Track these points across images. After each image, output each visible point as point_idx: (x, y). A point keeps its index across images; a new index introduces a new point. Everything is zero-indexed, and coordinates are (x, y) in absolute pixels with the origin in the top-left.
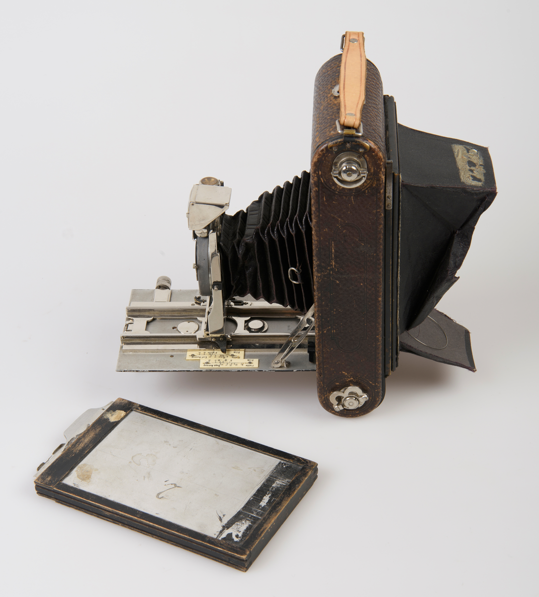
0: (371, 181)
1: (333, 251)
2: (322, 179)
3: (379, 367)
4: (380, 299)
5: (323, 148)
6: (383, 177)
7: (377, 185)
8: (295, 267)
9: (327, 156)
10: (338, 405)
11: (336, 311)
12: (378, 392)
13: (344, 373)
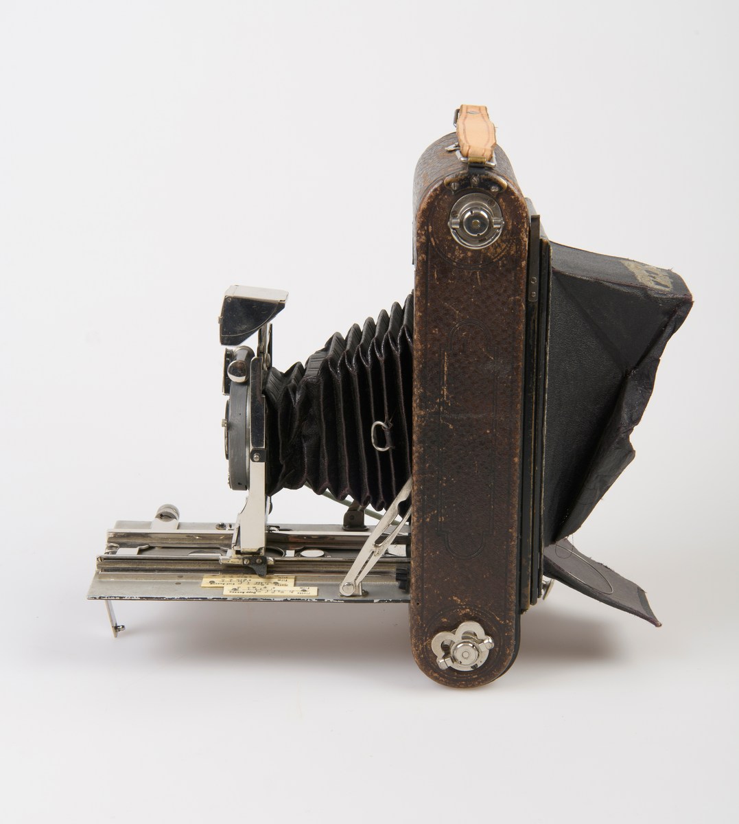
0: (507, 246)
1: (446, 369)
2: (432, 239)
3: (512, 588)
4: (516, 460)
5: (436, 186)
6: (526, 239)
7: (517, 252)
8: (383, 421)
9: (441, 199)
10: (444, 657)
11: (446, 482)
12: (509, 638)
13: (455, 598)
